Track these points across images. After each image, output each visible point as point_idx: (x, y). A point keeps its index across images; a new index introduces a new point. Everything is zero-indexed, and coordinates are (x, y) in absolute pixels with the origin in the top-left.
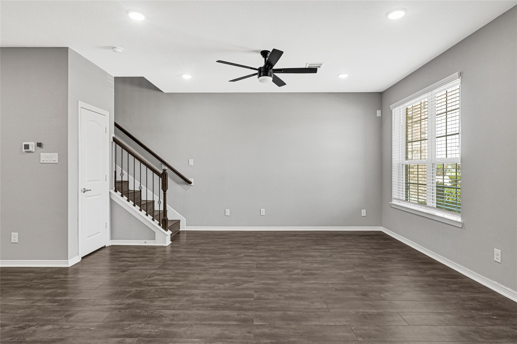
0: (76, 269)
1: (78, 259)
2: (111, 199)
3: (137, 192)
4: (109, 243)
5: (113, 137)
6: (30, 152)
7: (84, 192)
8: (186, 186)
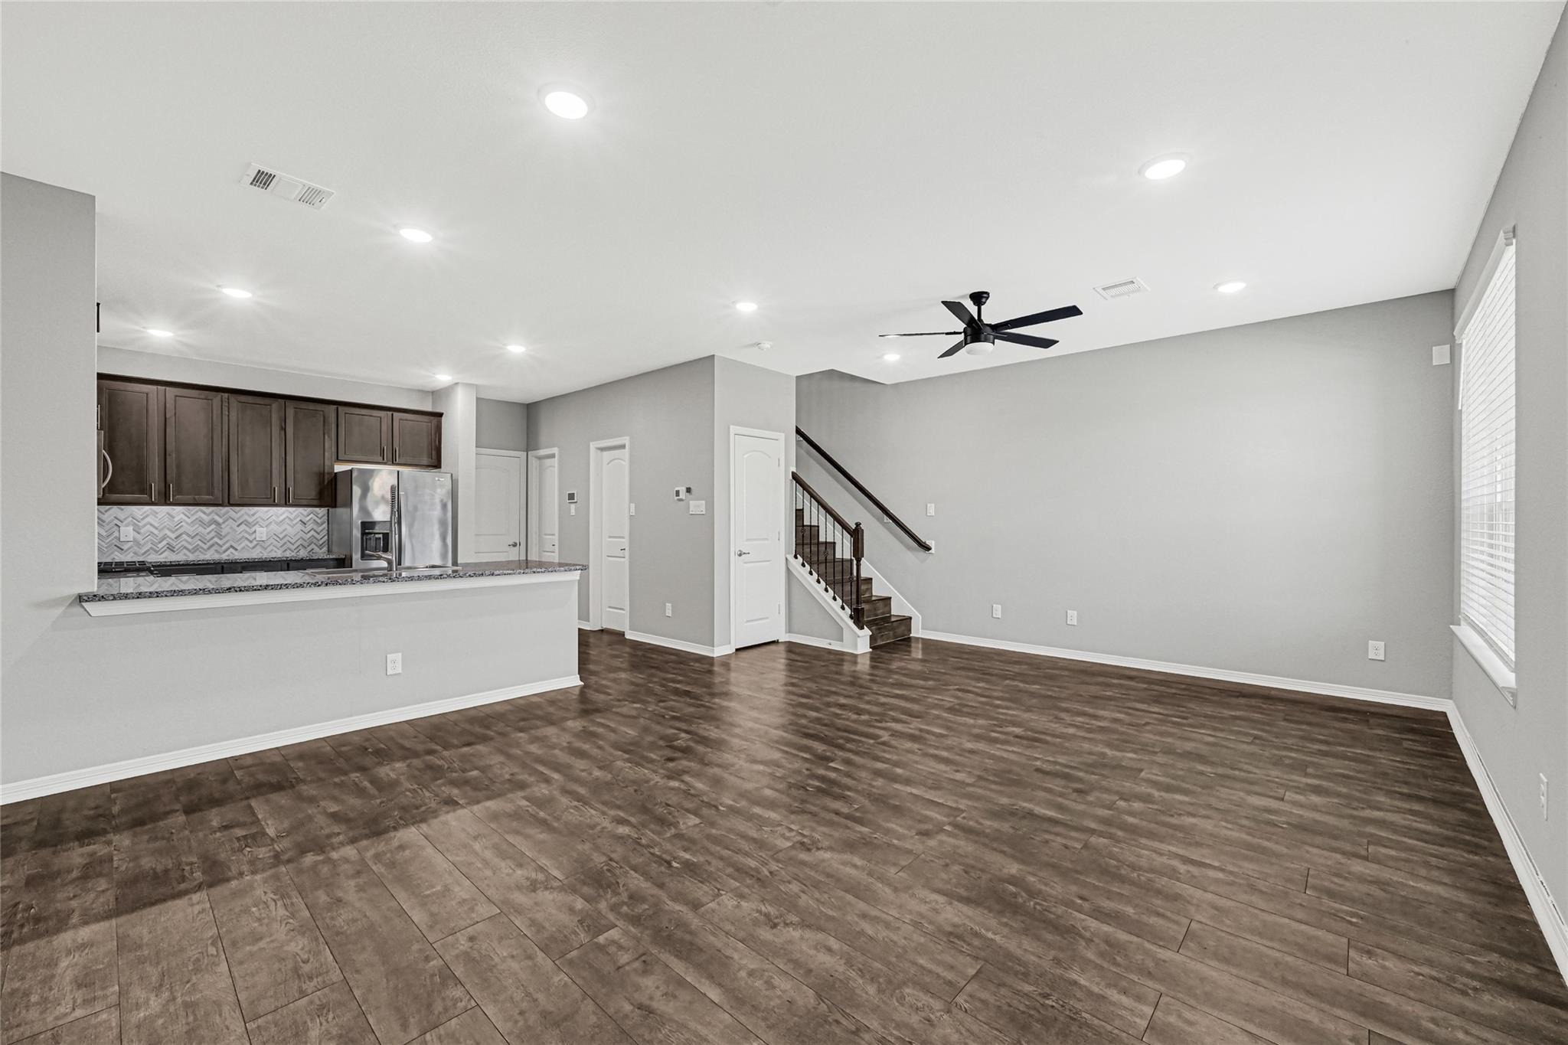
0: (725, 662)
1: (729, 650)
2: (788, 570)
3: (847, 560)
4: (784, 637)
5: (793, 473)
6: (681, 500)
7: (740, 555)
8: (922, 553)
